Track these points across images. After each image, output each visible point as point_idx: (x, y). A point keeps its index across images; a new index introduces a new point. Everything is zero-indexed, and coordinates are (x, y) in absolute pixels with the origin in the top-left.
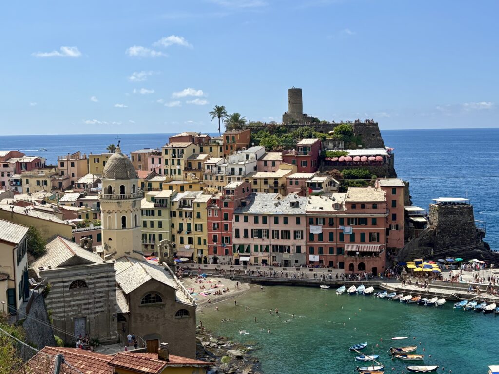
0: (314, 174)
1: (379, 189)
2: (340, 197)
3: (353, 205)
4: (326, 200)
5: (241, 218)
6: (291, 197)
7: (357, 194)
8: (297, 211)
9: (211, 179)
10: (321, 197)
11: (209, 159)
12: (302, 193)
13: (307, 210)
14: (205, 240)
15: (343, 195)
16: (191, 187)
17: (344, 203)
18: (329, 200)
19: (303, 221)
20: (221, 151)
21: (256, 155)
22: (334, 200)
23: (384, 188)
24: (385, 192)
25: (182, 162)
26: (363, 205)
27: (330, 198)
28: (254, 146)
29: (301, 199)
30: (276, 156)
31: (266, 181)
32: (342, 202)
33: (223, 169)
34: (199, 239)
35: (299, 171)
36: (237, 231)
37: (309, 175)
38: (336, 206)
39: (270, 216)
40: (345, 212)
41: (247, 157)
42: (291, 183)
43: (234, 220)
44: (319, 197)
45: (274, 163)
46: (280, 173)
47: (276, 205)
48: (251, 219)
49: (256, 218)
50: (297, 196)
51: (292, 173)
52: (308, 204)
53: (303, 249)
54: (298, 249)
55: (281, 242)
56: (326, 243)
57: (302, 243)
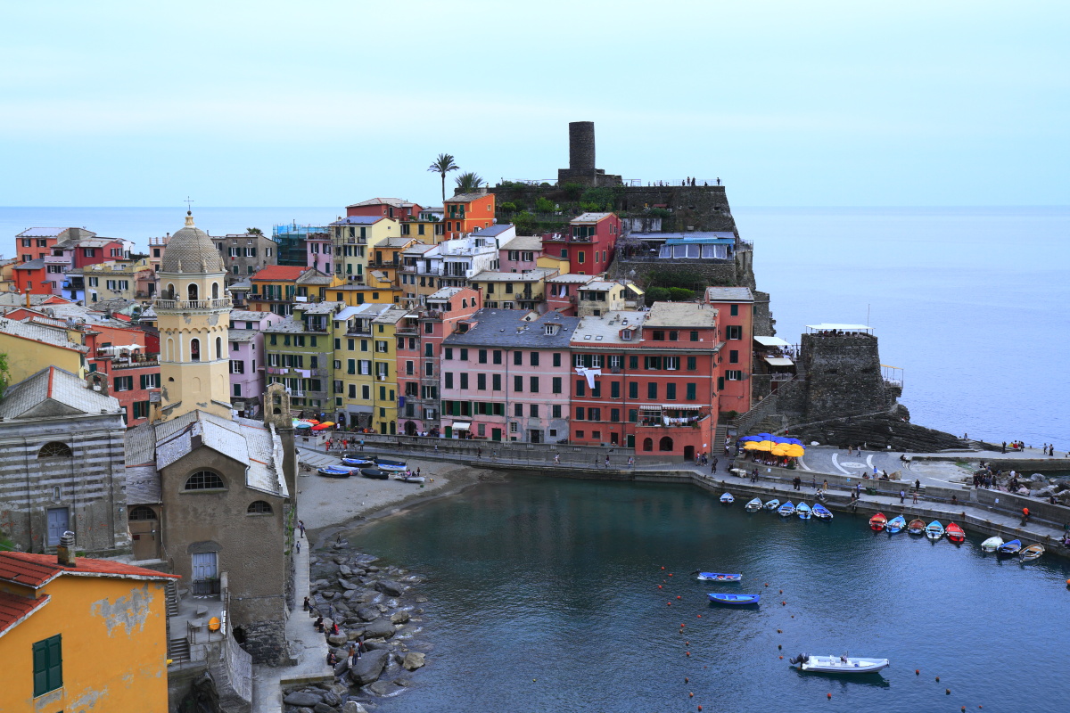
1: (708, 306)
3: (658, 333)
4: (610, 323)
5: (456, 354)
7: (667, 313)
8: (556, 342)
10: (602, 319)
12: (572, 311)
13: (574, 341)
14: (392, 392)
15: (641, 314)
16: (376, 296)
17: (641, 329)
18: (615, 323)
19: (566, 361)
21: (497, 241)
22: (624, 323)
23: (715, 304)
24: (716, 311)
25: (366, 252)
26: (674, 332)
27: (618, 321)
29: (567, 321)
30: (533, 242)
31: (510, 286)
32: (639, 327)
34: (383, 389)
35: (572, 271)
36: (449, 376)
37: (587, 279)
38: (625, 334)
39: (508, 349)
40: (642, 345)
42: (554, 292)
43: (443, 356)
44: (600, 317)
46: (537, 274)
48: (474, 356)
49: (483, 352)
51: (557, 274)
52: (578, 329)
53: (565, 412)
54: (557, 410)
55: (526, 398)
56: (606, 401)
57: (563, 399)
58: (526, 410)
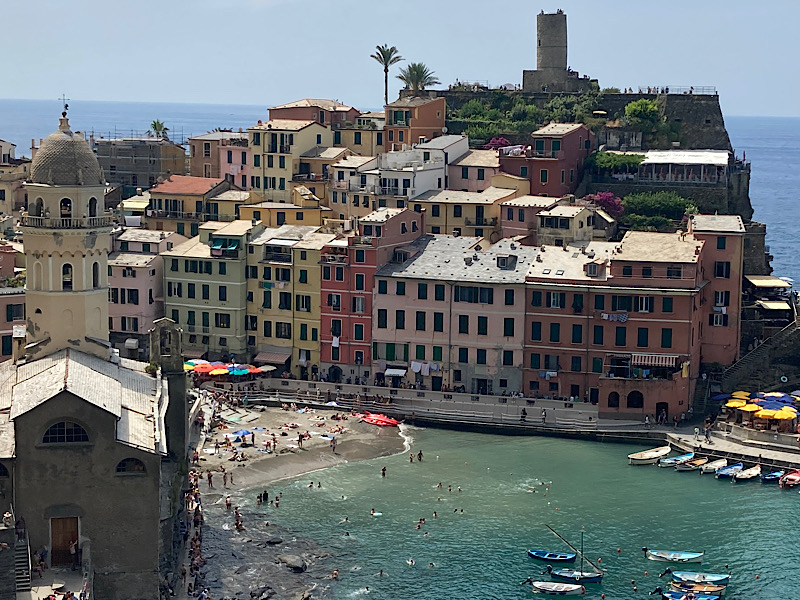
0: (558, 199)
1: (690, 237)
2: (603, 251)
3: (626, 268)
4: (575, 256)
5: (392, 288)
6: (504, 248)
7: (642, 246)
8: (509, 276)
9: (344, 201)
10: (565, 250)
11: (345, 159)
12: (530, 241)
13: (530, 275)
14: (314, 331)
15: (613, 245)
16: (300, 216)
17: (609, 264)
18: (581, 256)
19: (520, 298)
20: (379, 143)
21: (446, 154)
22: (591, 257)
23: (699, 235)
24: (700, 244)
25: (289, 163)
26: (647, 268)
27: (584, 253)
28: (448, 134)
29: (525, 253)
30: (488, 158)
31: (458, 209)
32: (606, 261)
33: (371, 181)
34: (304, 327)
35: (533, 192)
36: (383, 313)
37: (548, 201)
38: (590, 269)
39: (452, 284)
40: (609, 282)
41: (427, 156)
42: (510, 217)
43: (376, 290)
44: (562, 248)
45: (481, 171)
46: (491, 195)
47: (468, 262)
48: (412, 290)
49: (422, 286)
50: (517, 245)
51: (515, 195)
52: (535, 262)
53: (518, 359)
54: (508, 357)
55: (472, 341)
56: (567, 347)
57: (516, 344)
58: (472, 356)
